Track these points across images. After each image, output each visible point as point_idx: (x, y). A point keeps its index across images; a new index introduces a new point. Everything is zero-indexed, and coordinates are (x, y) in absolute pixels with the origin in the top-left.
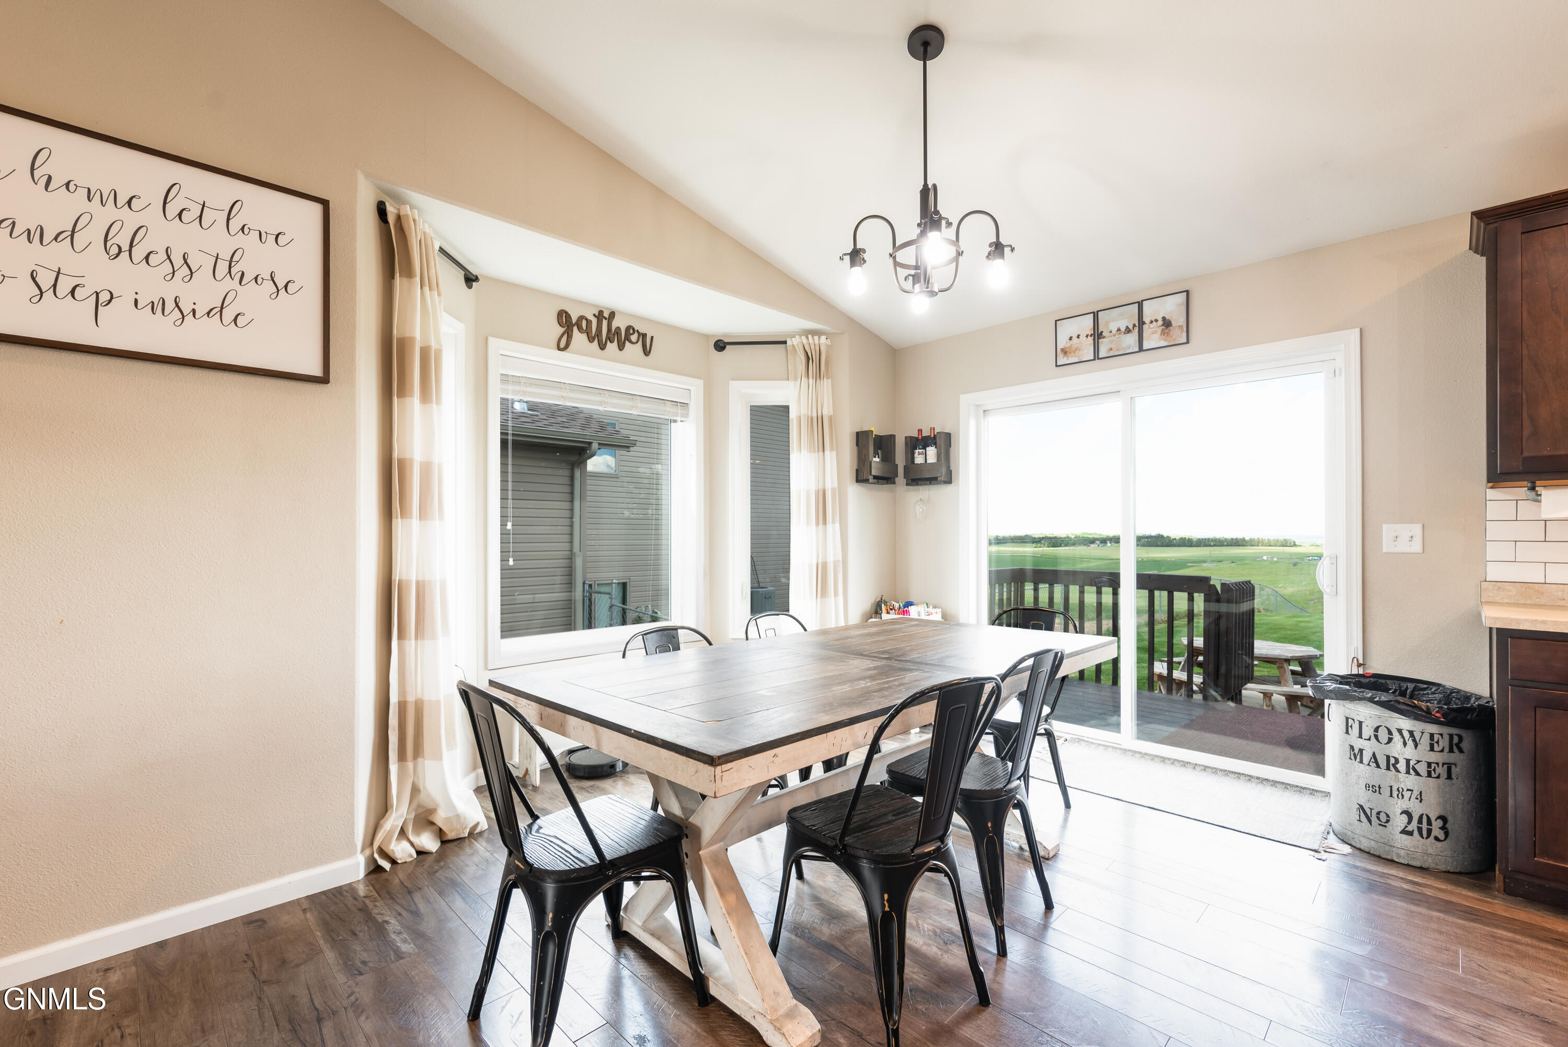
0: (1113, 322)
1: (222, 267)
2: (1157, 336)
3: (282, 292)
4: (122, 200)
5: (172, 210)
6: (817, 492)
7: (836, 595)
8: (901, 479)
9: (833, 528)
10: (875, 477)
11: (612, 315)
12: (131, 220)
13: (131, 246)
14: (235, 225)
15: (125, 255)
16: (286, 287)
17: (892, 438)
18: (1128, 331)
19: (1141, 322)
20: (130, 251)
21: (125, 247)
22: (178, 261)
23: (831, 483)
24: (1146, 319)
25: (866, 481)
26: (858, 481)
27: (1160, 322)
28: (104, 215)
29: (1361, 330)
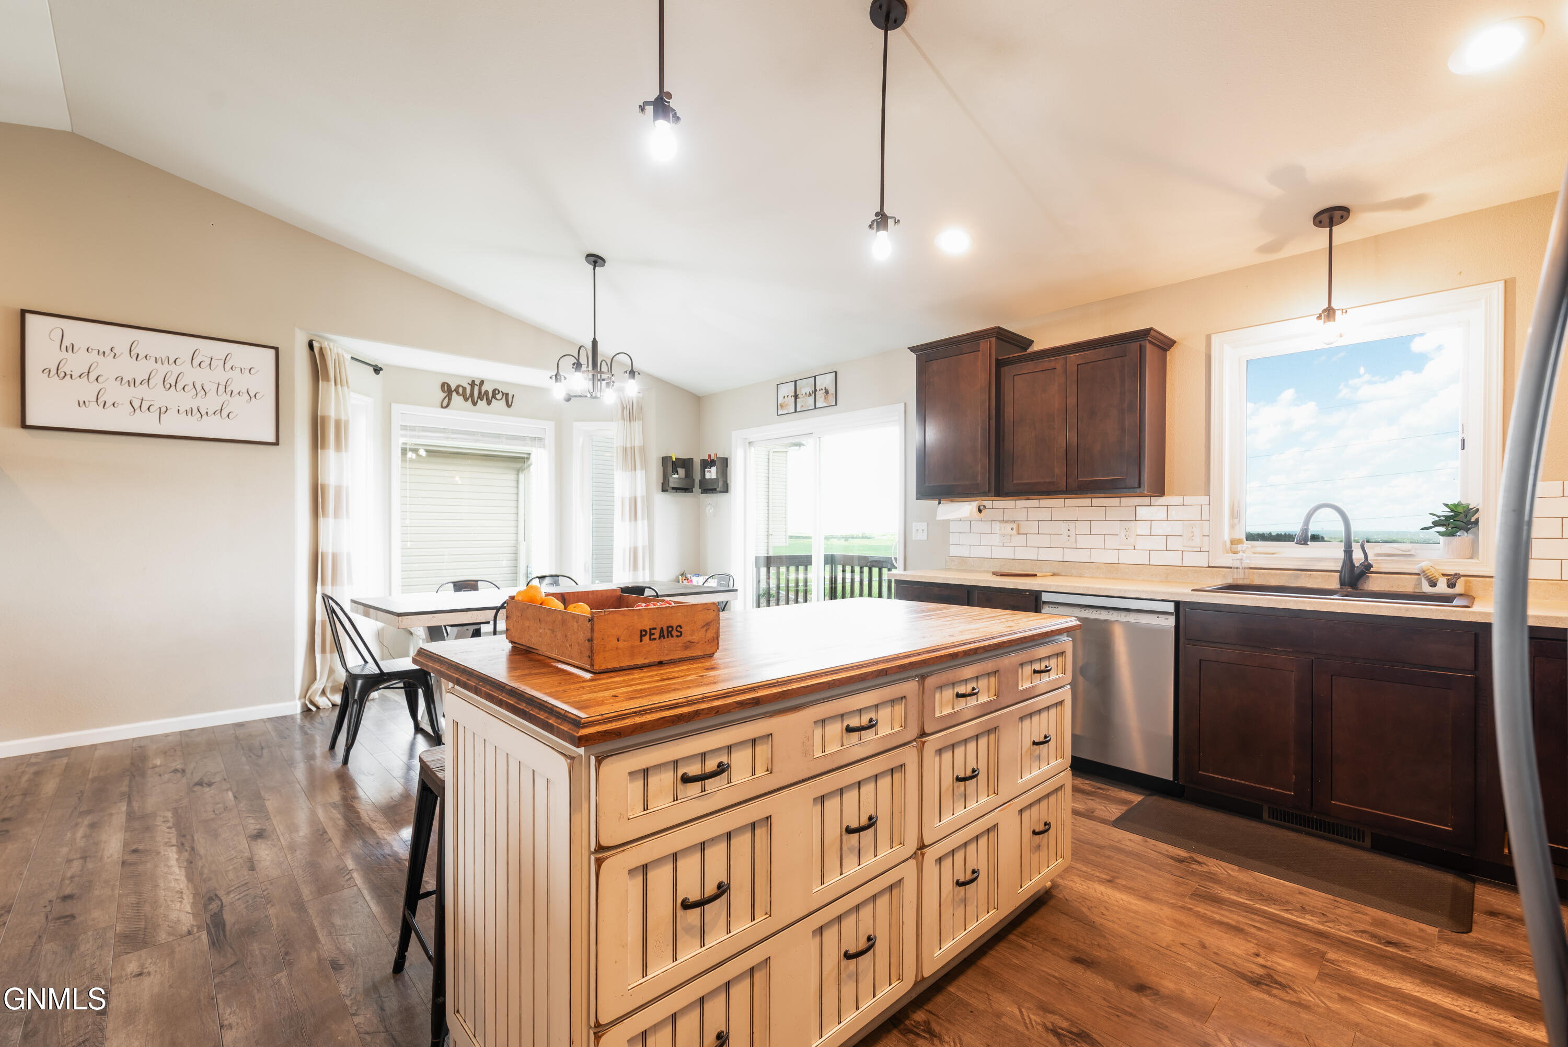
0: (805, 388)
1: (222, 389)
2: (822, 399)
3: (253, 399)
4: (171, 361)
5: (196, 362)
6: (630, 499)
7: (644, 569)
8: (696, 488)
9: (642, 524)
10: (673, 488)
11: (482, 382)
12: (176, 370)
13: (176, 383)
14: (228, 366)
15: (173, 388)
16: (255, 396)
17: (690, 461)
18: (810, 395)
19: (816, 390)
20: (176, 386)
21: (173, 384)
22: (199, 388)
23: (640, 492)
24: (818, 389)
25: (666, 491)
26: (663, 491)
27: (824, 391)
28: (163, 369)
29: (905, 404)
